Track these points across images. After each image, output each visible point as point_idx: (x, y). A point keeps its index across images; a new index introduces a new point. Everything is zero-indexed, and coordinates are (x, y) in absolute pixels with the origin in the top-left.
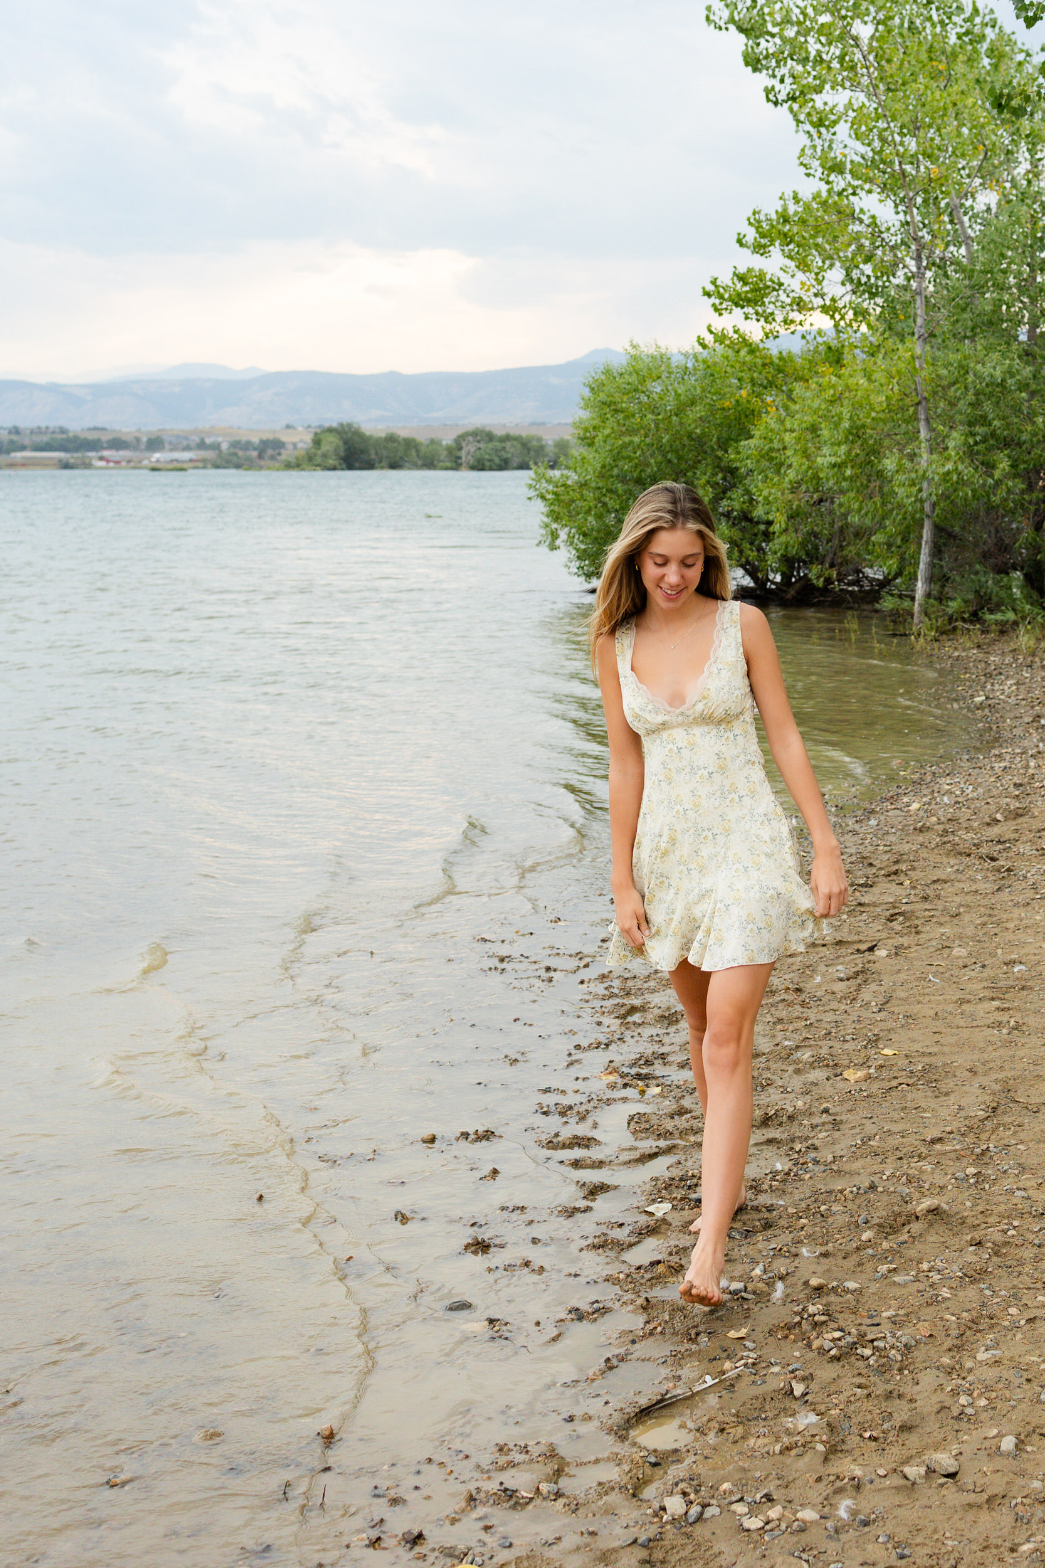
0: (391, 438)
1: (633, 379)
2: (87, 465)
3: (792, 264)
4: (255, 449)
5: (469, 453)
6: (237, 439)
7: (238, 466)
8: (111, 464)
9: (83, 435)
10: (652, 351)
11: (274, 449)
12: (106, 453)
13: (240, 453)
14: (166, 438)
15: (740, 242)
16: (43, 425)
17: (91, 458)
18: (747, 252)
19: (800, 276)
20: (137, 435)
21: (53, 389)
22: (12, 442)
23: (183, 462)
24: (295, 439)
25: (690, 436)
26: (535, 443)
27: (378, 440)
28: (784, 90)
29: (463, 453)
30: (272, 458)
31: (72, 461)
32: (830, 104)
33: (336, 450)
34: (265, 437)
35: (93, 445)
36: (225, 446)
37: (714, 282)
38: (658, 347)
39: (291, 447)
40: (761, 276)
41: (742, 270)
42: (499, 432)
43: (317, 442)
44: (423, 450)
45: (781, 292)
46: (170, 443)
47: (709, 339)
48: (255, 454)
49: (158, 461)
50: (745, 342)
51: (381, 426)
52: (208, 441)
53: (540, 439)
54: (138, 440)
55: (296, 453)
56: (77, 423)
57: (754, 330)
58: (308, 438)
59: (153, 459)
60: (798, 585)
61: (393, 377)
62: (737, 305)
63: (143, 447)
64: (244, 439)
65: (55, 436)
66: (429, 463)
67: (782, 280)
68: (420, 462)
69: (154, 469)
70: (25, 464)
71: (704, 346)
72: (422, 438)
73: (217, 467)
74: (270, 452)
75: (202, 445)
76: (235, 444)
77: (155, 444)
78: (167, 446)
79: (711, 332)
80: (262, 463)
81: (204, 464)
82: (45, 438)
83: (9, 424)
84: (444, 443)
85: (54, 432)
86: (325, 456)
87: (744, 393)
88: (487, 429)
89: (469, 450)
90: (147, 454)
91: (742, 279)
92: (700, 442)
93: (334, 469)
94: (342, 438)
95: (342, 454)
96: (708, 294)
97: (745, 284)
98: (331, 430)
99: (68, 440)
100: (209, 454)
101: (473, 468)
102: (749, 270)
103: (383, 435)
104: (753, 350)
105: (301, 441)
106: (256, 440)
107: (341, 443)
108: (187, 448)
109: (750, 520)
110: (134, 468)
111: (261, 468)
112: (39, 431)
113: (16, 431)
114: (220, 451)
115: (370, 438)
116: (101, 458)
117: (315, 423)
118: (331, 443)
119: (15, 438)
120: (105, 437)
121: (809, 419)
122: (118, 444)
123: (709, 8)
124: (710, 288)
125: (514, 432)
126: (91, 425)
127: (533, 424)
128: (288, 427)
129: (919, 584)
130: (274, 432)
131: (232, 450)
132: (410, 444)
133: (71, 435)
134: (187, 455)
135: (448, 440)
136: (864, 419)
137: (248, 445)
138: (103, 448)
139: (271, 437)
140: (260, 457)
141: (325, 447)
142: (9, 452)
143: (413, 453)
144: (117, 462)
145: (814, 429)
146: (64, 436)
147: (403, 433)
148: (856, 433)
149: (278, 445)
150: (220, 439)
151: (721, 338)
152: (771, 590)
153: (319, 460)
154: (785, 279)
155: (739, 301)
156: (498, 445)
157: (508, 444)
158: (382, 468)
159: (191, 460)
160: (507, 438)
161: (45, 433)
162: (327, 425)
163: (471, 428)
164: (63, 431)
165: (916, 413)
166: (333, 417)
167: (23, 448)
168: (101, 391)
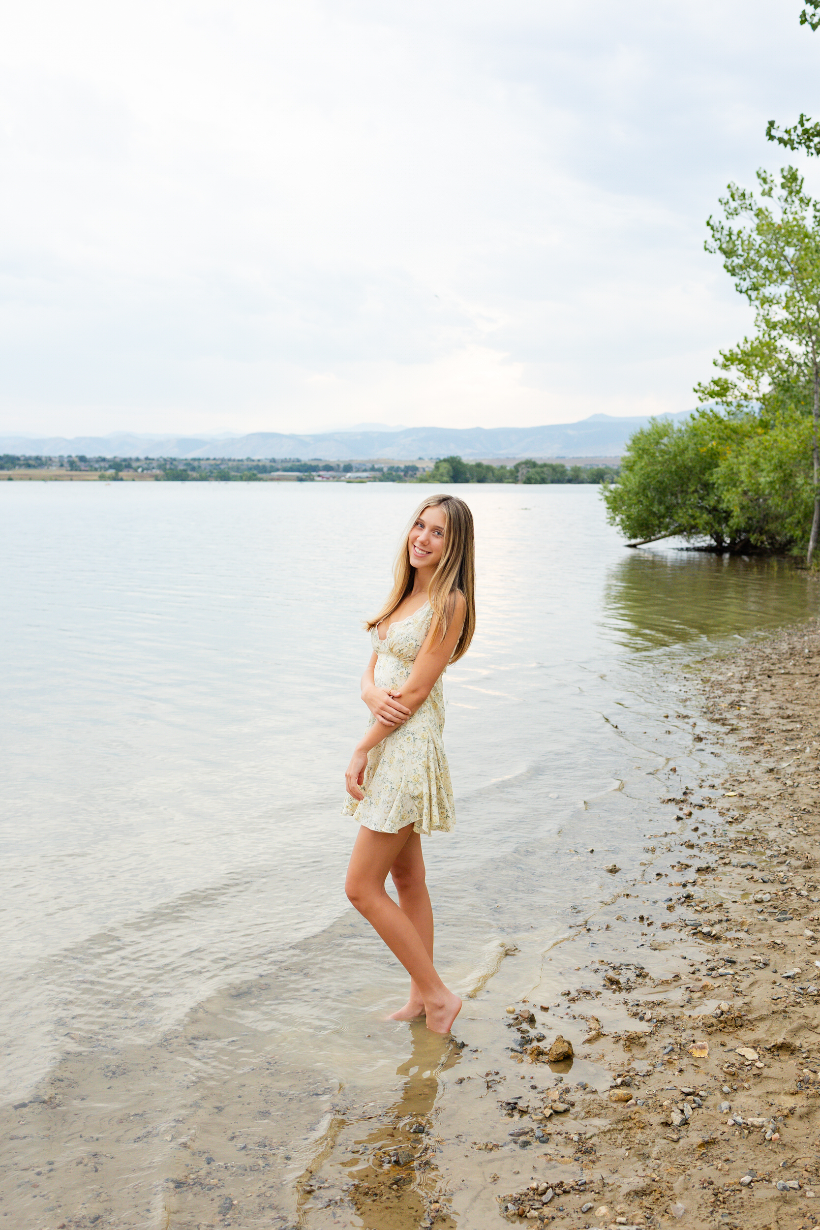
0: (479, 465)
1: (656, 436)
2: (312, 480)
3: (742, 375)
4: (402, 471)
5: (523, 474)
6: (392, 465)
7: (393, 481)
8: (325, 479)
9: (309, 463)
10: (664, 422)
11: (412, 471)
12: (321, 473)
13: (394, 473)
14: (354, 464)
15: (715, 364)
16: (288, 457)
17: (313, 476)
18: (718, 369)
19: (747, 382)
20: (338, 463)
21: (292, 437)
22: (272, 467)
23: (364, 478)
24: (424, 466)
25: (685, 467)
26: (560, 469)
27: (472, 467)
28: (745, 285)
29: (519, 474)
30: (412, 476)
31: (304, 477)
32: (773, 294)
33: (448, 472)
34: (408, 464)
35: (315, 469)
36: (385, 470)
37: (699, 384)
38: (667, 420)
39: (421, 470)
40: (726, 381)
41: (716, 378)
42: (539, 462)
43: (437, 467)
44: (496, 472)
45: (736, 390)
46: (356, 468)
47: (697, 415)
48: (402, 474)
49: (350, 478)
50: (716, 416)
51: (471, 458)
52: (376, 466)
53: (563, 466)
54: (338, 466)
55: (425, 474)
56: (306, 456)
57: (722, 411)
58: (432, 465)
59: (347, 477)
60: (741, 544)
61: (479, 431)
62: (711, 396)
63: (341, 469)
64: (396, 465)
65: (294, 463)
66: (500, 480)
67: (737, 384)
68: (494, 479)
69: (349, 482)
70: (279, 479)
71: (694, 419)
72: (495, 465)
73: (381, 481)
74: (410, 473)
75: (373, 469)
76: (391, 469)
77: (348, 468)
78: (354, 470)
79: (698, 411)
80: (406, 479)
81: (374, 479)
82: (289, 465)
83: (270, 457)
84: (508, 468)
85: (294, 461)
86: (442, 475)
87: (714, 443)
88: (533, 460)
89: (523, 471)
90: (344, 474)
91: (715, 383)
92: (690, 470)
93: (447, 482)
94: (451, 465)
95: (452, 474)
96: (696, 391)
97: (718, 386)
98: (445, 460)
99: (301, 466)
100: (377, 474)
101: (525, 483)
102: (720, 379)
103: (473, 463)
104: (721, 421)
105: (427, 467)
106: (402, 466)
107: (451, 468)
108: (365, 471)
109: (717, 510)
110: (337, 481)
111: (405, 481)
112: (284, 461)
113: (274, 460)
114: (384, 473)
115: (467, 465)
116: (319, 476)
117: (435, 457)
118: (445, 468)
119: (273, 464)
120: (321, 464)
121: (754, 458)
122: (328, 468)
123: (706, 242)
124: (697, 388)
125: (549, 462)
126: (314, 457)
127: (558, 458)
128: (420, 459)
129: (811, 543)
130: (413, 461)
131: (390, 472)
132: (489, 468)
133: (303, 463)
134: (365, 474)
135: (510, 466)
136: (784, 458)
137: (398, 469)
138: (321, 470)
139: (410, 464)
140: (405, 475)
141: (442, 470)
142: (270, 472)
143: (491, 474)
144: (328, 478)
145: (755, 464)
146: (299, 463)
147: (485, 463)
148: (780, 466)
149: (414, 469)
150: (383, 466)
151: (703, 415)
152: (724, 547)
153: (438, 477)
154: (738, 383)
155: (712, 394)
156: (539, 470)
157: (545, 469)
158: (473, 482)
159: (367, 477)
160: (545, 465)
161: (289, 462)
162: (442, 458)
163: (523, 460)
164: (299, 461)
165: (812, 455)
166: (445, 453)
167: (278, 470)
168: (319, 439)
